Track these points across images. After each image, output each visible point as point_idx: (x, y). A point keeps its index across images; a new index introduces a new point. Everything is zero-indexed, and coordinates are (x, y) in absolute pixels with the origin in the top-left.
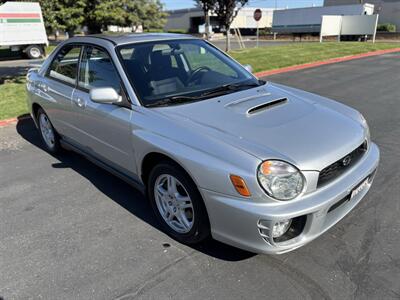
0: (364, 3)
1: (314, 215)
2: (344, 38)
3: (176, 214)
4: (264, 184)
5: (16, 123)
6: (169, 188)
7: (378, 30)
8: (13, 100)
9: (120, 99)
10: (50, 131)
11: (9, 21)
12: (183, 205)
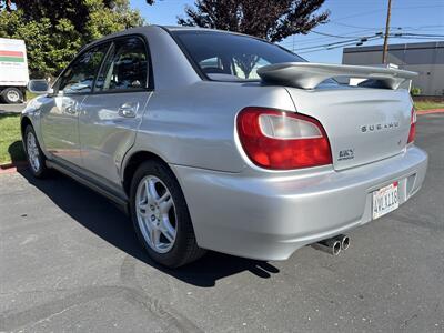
0: (388, 63)
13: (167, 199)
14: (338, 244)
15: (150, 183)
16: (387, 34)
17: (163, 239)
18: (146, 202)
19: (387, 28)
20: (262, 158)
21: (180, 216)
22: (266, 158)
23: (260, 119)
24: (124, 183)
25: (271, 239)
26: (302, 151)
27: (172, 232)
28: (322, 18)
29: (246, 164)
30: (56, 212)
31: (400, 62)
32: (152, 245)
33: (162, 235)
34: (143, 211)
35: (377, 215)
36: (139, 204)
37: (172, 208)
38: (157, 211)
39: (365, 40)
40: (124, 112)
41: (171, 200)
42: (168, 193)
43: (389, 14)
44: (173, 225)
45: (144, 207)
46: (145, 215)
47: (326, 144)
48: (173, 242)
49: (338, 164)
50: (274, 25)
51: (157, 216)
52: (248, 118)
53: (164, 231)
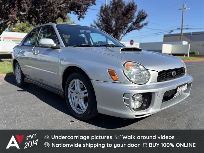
0: (183, 41)
1: (156, 94)
2: (174, 55)
3: (79, 103)
4: (126, 74)
5: (5, 77)
6: (76, 88)
7: (190, 53)
8: (6, 67)
9: (55, 45)
10: (20, 74)
11: (13, 41)
12: (83, 95)
16: (182, 28)
19: (182, 26)
28: (146, 24)
31: (189, 40)
39: (172, 31)
43: (182, 20)
50: (127, 26)
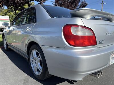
13: (39, 57)
14: (99, 74)
15: (34, 52)
17: (38, 70)
18: (33, 58)
20: (72, 42)
21: (43, 63)
22: (73, 42)
23: (71, 28)
24: (27, 52)
25: (75, 73)
26: (87, 40)
27: (41, 68)
29: (66, 45)
30: (9, 61)
32: (35, 72)
33: (38, 69)
34: (32, 61)
35: (111, 63)
36: (31, 59)
37: (41, 60)
38: (36, 61)
40: (27, 30)
41: (41, 58)
42: (40, 55)
44: (41, 66)
45: (32, 60)
46: (33, 62)
47: (95, 38)
48: (41, 71)
49: (99, 45)
51: (36, 63)
52: (67, 28)
53: (38, 68)
